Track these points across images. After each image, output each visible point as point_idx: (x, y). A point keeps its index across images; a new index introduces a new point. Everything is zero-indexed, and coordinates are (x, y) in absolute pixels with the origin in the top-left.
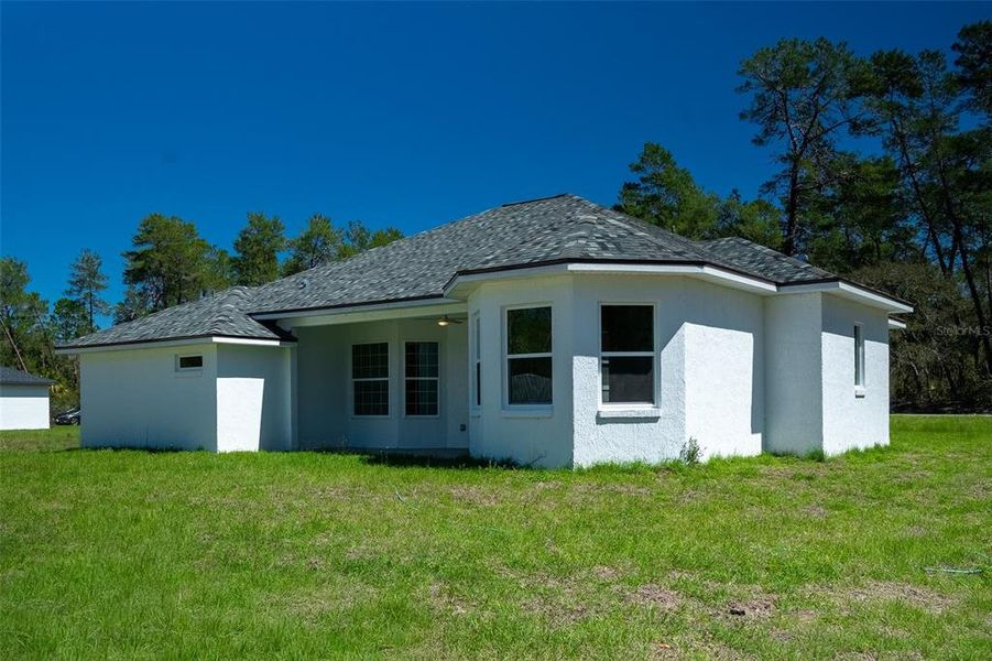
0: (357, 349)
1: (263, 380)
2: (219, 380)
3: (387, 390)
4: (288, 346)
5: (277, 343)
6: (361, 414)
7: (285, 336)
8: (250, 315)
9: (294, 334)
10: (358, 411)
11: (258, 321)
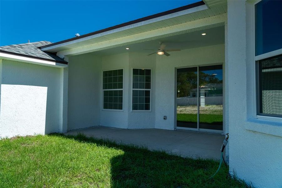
0: (106, 74)
1: (46, 88)
2: (2, 85)
3: (122, 95)
4: (62, 67)
5: (54, 64)
6: (107, 108)
7: (60, 61)
8: (40, 48)
9: (66, 60)
10: (106, 107)
11: (44, 51)
